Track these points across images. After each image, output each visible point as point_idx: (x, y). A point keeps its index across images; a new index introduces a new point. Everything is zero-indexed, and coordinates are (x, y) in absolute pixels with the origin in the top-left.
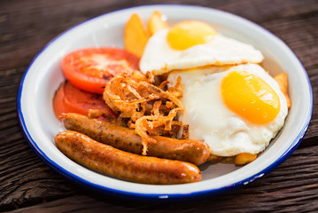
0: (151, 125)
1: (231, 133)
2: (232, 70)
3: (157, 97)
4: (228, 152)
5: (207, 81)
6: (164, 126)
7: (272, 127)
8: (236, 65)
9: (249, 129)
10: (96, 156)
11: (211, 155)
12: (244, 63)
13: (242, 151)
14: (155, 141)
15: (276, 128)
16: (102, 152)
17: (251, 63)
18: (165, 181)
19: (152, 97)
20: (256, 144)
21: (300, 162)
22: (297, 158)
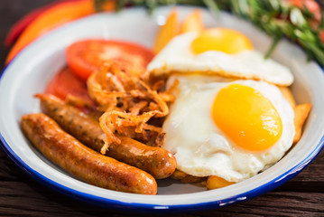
0: (119, 122)
1: (208, 150)
2: (237, 82)
3: (142, 95)
4: (197, 171)
5: (204, 89)
6: (135, 127)
7: (264, 157)
8: (244, 79)
9: (232, 152)
10: (53, 143)
11: (176, 170)
12: (256, 79)
13: (213, 174)
14: (119, 141)
15: (269, 159)
16: (60, 142)
17: (265, 81)
18: (113, 185)
19: (135, 93)
20: (239, 171)
21: (289, 205)
22: (288, 200)
